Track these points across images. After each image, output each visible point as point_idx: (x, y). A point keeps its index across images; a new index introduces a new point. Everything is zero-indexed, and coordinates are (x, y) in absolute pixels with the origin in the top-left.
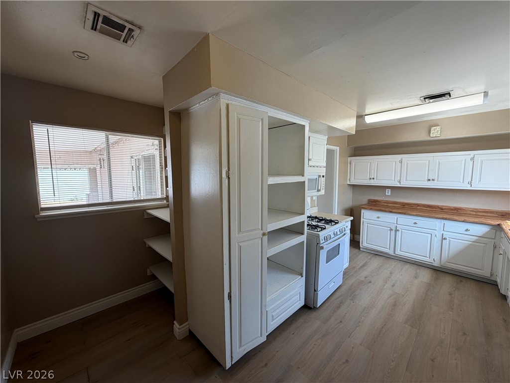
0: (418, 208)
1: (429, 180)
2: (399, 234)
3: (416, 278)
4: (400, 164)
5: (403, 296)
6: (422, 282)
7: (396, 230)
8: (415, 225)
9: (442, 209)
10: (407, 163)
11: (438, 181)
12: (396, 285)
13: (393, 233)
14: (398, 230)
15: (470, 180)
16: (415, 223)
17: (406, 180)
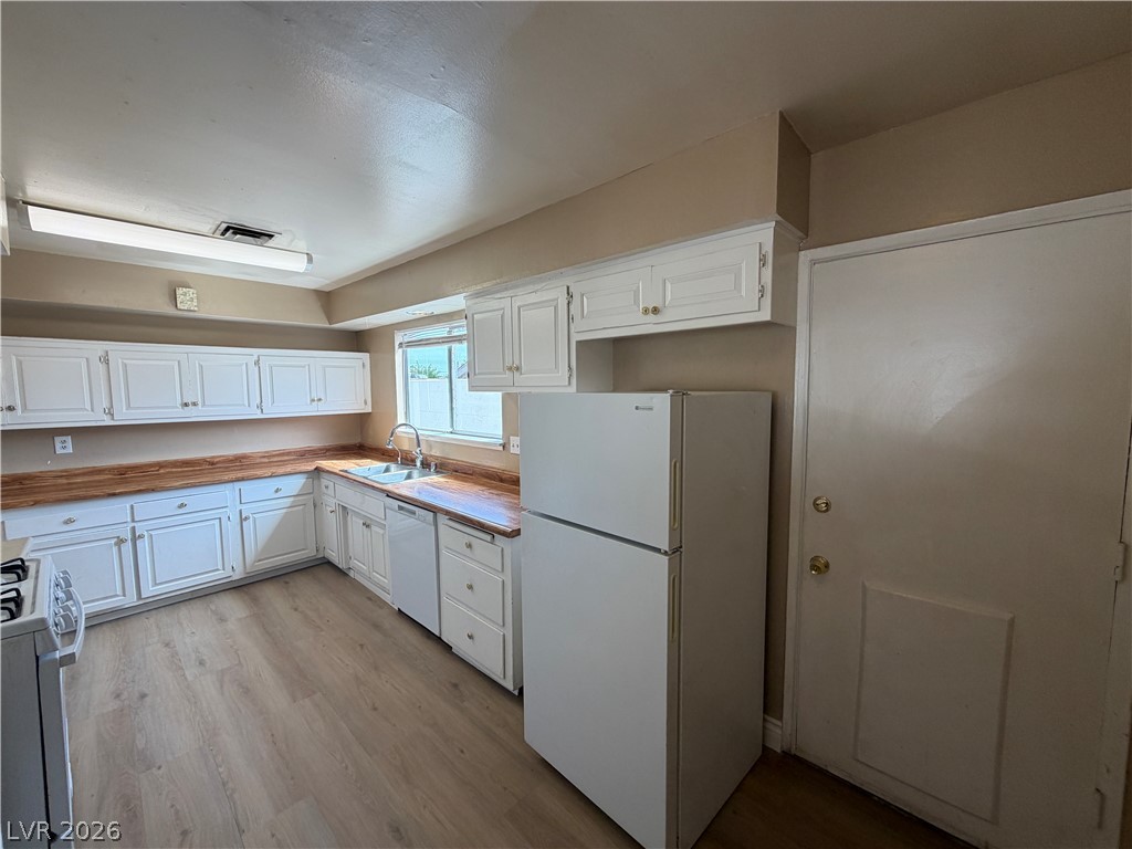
0: (162, 471)
1: (186, 405)
2: (143, 545)
3: (222, 620)
4: (102, 368)
5: (240, 663)
6: (240, 620)
7: (135, 539)
8: (181, 511)
9: (213, 464)
10: (125, 366)
11: (204, 405)
12: (205, 658)
13: (127, 548)
14: (141, 537)
15: (258, 401)
16: (182, 506)
17: (129, 407)
